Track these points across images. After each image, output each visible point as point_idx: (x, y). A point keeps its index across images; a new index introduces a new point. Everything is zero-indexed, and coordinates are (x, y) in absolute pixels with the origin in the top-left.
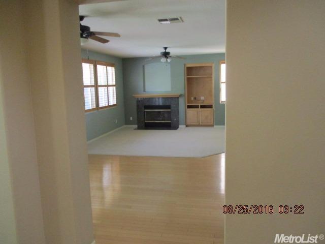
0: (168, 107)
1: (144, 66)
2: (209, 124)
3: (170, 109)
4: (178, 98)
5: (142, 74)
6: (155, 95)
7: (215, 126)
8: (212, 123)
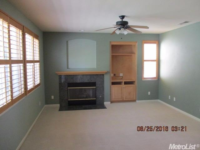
0: (94, 84)
1: (67, 42)
2: (132, 99)
3: (95, 86)
4: (103, 75)
5: (66, 50)
6: (81, 72)
7: (137, 101)
8: (135, 99)
